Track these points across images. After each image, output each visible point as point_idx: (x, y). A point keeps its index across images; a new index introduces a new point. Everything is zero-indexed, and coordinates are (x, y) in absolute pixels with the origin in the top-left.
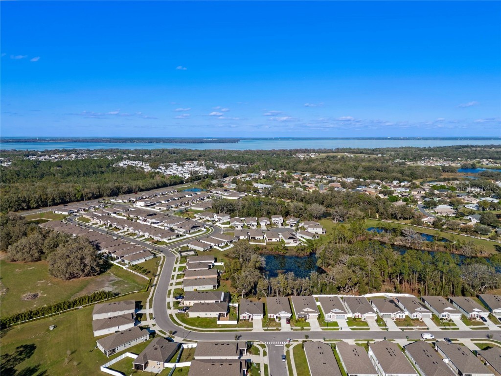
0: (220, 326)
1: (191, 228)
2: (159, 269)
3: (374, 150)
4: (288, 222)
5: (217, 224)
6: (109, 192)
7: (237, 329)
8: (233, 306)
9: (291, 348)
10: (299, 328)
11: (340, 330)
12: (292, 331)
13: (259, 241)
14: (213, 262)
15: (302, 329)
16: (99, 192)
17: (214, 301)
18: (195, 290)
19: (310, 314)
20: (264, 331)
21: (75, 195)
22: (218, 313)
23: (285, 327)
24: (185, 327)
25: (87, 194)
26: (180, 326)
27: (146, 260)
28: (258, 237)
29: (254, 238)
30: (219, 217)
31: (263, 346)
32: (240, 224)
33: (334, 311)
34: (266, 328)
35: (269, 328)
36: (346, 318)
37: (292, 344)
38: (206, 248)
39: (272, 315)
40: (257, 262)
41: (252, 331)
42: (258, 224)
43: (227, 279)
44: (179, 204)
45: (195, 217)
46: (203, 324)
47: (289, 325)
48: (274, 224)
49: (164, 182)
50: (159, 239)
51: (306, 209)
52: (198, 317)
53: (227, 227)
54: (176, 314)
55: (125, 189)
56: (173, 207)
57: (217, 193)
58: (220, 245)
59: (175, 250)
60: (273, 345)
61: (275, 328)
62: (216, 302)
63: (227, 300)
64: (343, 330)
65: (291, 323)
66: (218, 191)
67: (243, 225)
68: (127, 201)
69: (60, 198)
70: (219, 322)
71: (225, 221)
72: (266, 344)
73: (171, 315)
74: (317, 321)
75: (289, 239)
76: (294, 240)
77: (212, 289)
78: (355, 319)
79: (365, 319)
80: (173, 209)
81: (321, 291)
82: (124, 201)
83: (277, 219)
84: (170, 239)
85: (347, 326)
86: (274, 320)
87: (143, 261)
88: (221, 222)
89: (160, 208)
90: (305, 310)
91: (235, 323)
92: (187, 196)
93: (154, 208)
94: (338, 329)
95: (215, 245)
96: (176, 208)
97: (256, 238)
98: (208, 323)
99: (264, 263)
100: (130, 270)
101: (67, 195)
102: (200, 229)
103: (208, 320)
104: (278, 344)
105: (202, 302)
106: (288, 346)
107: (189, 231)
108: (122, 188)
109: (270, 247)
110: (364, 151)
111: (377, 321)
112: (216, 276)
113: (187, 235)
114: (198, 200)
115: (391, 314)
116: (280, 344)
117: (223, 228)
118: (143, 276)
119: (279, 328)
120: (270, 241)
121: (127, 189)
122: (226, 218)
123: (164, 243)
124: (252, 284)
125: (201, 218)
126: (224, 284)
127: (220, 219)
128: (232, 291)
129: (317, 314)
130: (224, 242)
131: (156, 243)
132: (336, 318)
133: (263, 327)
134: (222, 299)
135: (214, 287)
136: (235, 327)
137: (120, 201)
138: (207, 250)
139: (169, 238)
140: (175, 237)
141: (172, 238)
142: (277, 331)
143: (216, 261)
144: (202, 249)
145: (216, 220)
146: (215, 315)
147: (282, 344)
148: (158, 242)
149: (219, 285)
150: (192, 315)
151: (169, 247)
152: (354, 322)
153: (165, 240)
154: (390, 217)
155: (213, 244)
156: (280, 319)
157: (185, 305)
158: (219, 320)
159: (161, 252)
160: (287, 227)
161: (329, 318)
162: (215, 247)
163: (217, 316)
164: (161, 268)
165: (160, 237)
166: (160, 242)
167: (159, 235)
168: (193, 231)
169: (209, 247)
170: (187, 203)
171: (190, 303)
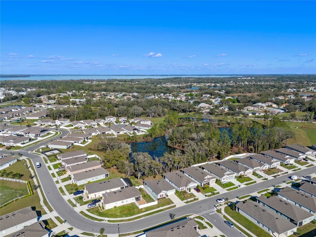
0: (144, 210)
1: (40, 132)
2: (32, 171)
4: (120, 120)
7: (161, 208)
8: (138, 189)
9: (223, 212)
10: (210, 193)
11: (239, 188)
13: (110, 135)
15: (214, 194)
18: (88, 182)
19: (210, 180)
22: (134, 198)
23: (200, 196)
24: (109, 221)
26: (103, 222)
27: (10, 165)
28: (107, 132)
29: (104, 133)
30: (60, 122)
33: (226, 173)
34: (185, 201)
35: (188, 200)
36: (234, 177)
38: (69, 146)
39: (183, 188)
41: (177, 207)
42: (98, 124)
44: (11, 116)
45: (36, 124)
47: (200, 193)
48: (110, 123)
50: (12, 144)
52: (115, 207)
53: (73, 129)
54: (87, 210)
56: (5, 119)
57: (41, 107)
58: (79, 142)
59: (36, 151)
60: (207, 214)
61: (193, 199)
65: (201, 191)
66: (41, 105)
70: (140, 207)
71: (66, 124)
73: (82, 212)
74: (216, 184)
75: (133, 130)
76: (138, 131)
77: (105, 177)
78: (240, 176)
79: (246, 175)
83: (111, 119)
84: (24, 143)
85: (241, 183)
86: (185, 192)
87: (7, 166)
88: (64, 125)
90: (206, 177)
91: (156, 203)
92: (13, 110)
94: (237, 187)
95: (75, 142)
96: (9, 119)
98: (130, 210)
102: (48, 132)
103: (127, 207)
107: (40, 135)
109: (121, 138)
112: (100, 166)
113: (39, 138)
114: (27, 112)
115: (259, 167)
117: (69, 130)
118: (18, 181)
119: (196, 198)
120: (120, 134)
122: (67, 122)
123: (19, 148)
125: (41, 125)
127: (62, 124)
130: (82, 139)
131: (10, 149)
132: (229, 179)
133: (182, 200)
134: (126, 185)
136: (158, 207)
138: (70, 147)
139: (22, 142)
140: (27, 141)
141: (25, 142)
142: (196, 201)
144: (65, 147)
145: (58, 124)
146: (131, 200)
147: (213, 211)
151: (28, 150)
152: (241, 179)
153: (19, 145)
155: (72, 142)
156: (190, 190)
157: (90, 199)
159: (21, 155)
160: (122, 124)
161: (224, 180)
162: (75, 144)
163: (134, 201)
165: (13, 142)
166: (14, 147)
167: (11, 141)
168: (42, 134)
169: (71, 145)
170: (17, 115)
171: (95, 195)
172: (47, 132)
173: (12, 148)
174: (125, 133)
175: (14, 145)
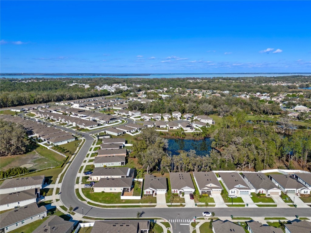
0: (124, 201)
1: (110, 120)
2: (78, 149)
3: (238, 78)
4: (185, 116)
5: (131, 118)
6: (55, 98)
7: (140, 204)
8: (137, 181)
9: (198, 227)
10: (204, 204)
11: (246, 206)
12: (197, 207)
13: (163, 129)
14: (124, 143)
15: (207, 205)
16: (48, 98)
17: (120, 177)
18: (104, 166)
19: (213, 189)
20: (167, 207)
21: (29, 100)
22: (122, 188)
23: (190, 203)
24: (89, 202)
25: (39, 99)
27: (68, 142)
28: (162, 126)
29: (159, 126)
30: (132, 113)
31: (167, 225)
32: (148, 117)
33: (237, 186)
34: (170, 204)
35: (173, 204)
36: (250, 193)
37: (198, 223)
38: (120, 134)
39: (176, 190)
40: (161, 143)
41: (156, 207)
42: (162, 118)
43: (135, 157)
44: (105, 106)
45: (115, 114)
46: (107, 199)
47: (193, 201)
48: (174, 118)
49: (97, 93)
50: (83, 127)
51: (198, 108)
52: (103, 192)
53: (138, 120)
54: (82, 189)
55: (68, 96)
56: (99, 108)
57: (133, 100)
58: (131, 132)
59: (95, 135)
60: (178, 224)
61: (179, 204)
62: (122, 177)
63: (133, 175)
64: (250, 206)
65: (195, 199)
66: (133, 98)
67: (150, 119)
68: (67, 104)
69: (17, 101)
70: (122, 198)
71: (137, 116)
72: (170, 222)
73: (77, 190)
74: (221, 196)
75: (186, 127)
76: (191, 128)
77: (120, 165)
78: (259, 195)
79: (269, 195)
80: (99, 109)
81: (220, 167)
82: (65, 104)
83: (177, 114)
84: (92, 127)
85: (253, 202)
86: (177, 195)
87: (66, 142)
88: (134, 116)
89: (90, 108)
90: (209, 185)
91: (139, 198)
92: (111, 101)
93: (86, 108)
94: (244, 205)
95: (128, 131)
96: (102, 108)
97: (161, 126)
98: (112, 198)
99: (167, 144)
100: (52, 150)
101: (24, 100)
103: (112, 195)
104: (183, 223)
105: (109, 177)
106: (194, 224)
107: (108, 122)
108: (65, 96)
109: (171, 133)
110: (232, 79)
111: (281, 196)
112: (125, 155)
113: (106, 124)
114: (119, 103)
115: (295, 189)
116: (185, 223)
117: (135, 120)
118: (62, 155)
119: (183, 204)
120: (172, 129)
121: (69, 97)
122: (138, 114)
123: (87, 130)
124: (156, 161)
125: (119, 114)
126: (132, 161)
127: (133, 115)
128: (137, 167)
129: (221, 190)
130: (135, 129)
131: (80, 130)
132: (240, 194)
133: (167, 202)
134: (128, 175)
135: (122, 163)
136: (139, 203)
137: (63, 104)
138: (120, 135)
139: (91, 126)
140: (96, 126)
141: (94, 126)
142: (181, 207)
143: (126, 143)
144: (116, 134)
145: (130, 115)
146: (119, 190)
147: (187, 223)
148: (82, 129)
149: (127, 162)
150: (97, 190)
151: (90, 133)
152: (259, 197)
153: (88, 128)
154: (262, 113)
155: (126, 131)
156: (183, 194)
157: (92, 180)
158: (123, 195)
159: (83, 136)
160: (184, 120)
161: (233, 194)
162: (127, 133)
163: (122, 191)
164: (79, 148)
165: (84, 125)
166: (84, 129)
167: (84, 124)
168: (111, 122)
169: (122, 133)
170: (110, 105)
171: (97, 178)
172: (116, 121)
173: (82, 130)
174: (178, 129)
175: (85, 128)
